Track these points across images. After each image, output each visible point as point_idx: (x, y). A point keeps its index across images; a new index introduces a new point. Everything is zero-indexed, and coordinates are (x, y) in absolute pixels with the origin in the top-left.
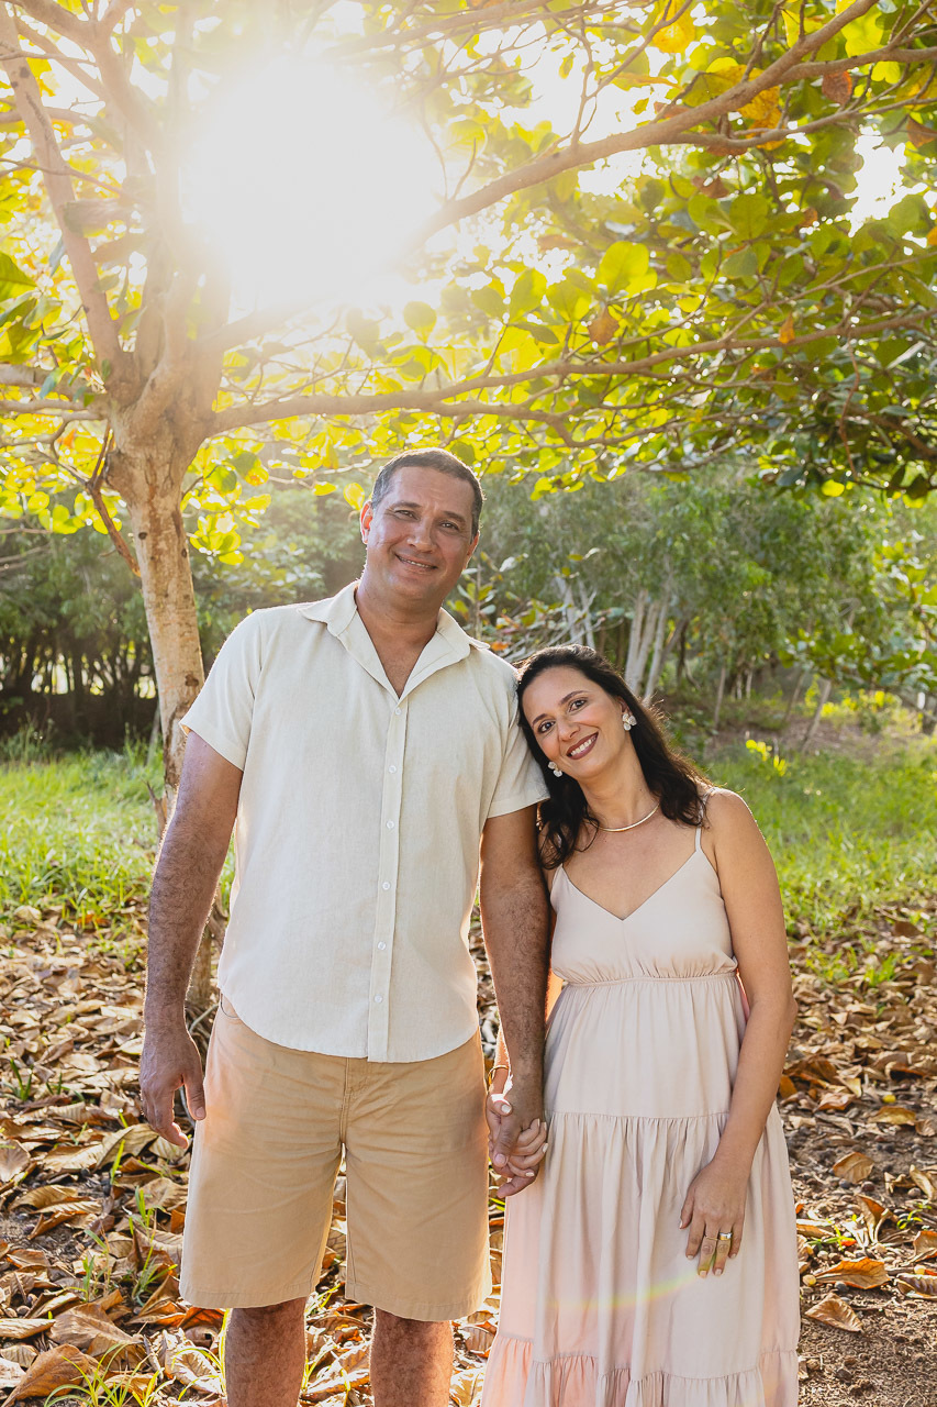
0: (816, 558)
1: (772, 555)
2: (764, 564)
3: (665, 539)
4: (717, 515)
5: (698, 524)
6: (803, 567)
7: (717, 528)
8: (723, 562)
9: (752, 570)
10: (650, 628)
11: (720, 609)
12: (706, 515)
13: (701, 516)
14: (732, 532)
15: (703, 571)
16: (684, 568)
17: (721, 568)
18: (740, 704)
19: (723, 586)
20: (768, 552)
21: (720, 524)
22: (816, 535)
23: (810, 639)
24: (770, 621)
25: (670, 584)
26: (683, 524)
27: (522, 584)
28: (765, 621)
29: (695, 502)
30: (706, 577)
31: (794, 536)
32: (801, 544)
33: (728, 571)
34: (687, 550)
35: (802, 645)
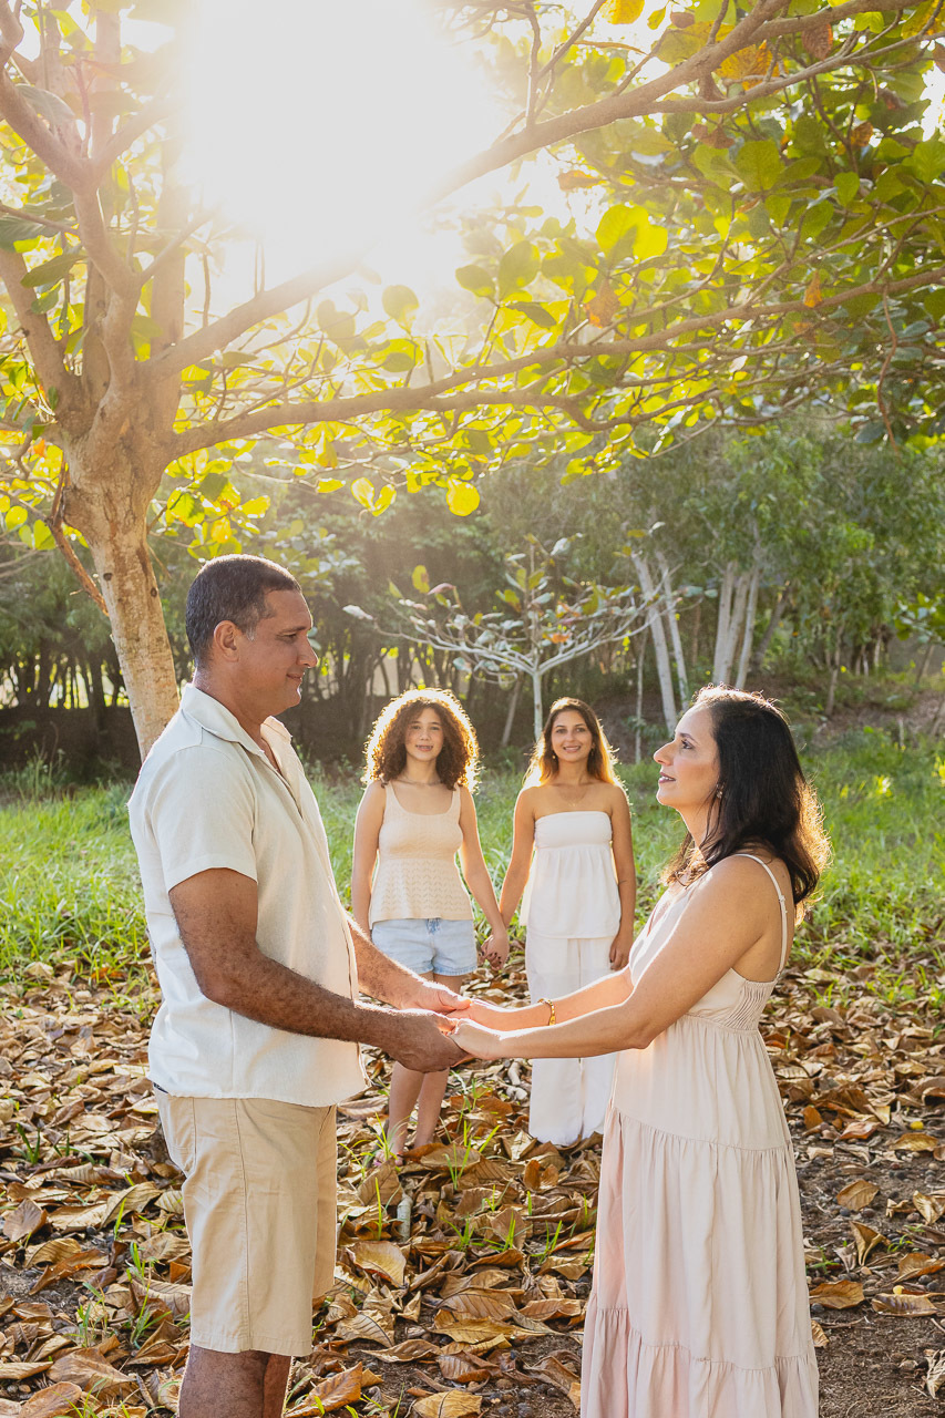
0: (929, 512)
1: (879, 511)
2: (868, 523)
3: (749, 503)
4: (808, 470)
5: (786, 482)
6: (915, 524)
7: (810, 484)
8: (817, 525)
9: (852, 533)
10: (739, 603)
11: (816, 580)
12: (796, 469)
13: (790, 470)
14: (828, 492)
15: (793, 536)
16: (772, 535)
17: (815, 531)
18: (860, 682)
19: (818, 553)
20: (873, 509)
21: (814, 478)
22: (929, 485)
23: (930, 605)
24: (874, 590)
25: (759, 552)
26: (769, 483)
27: (588, 562)
28: (869, 591)
29: (782, 454)
30: (798, 543)
31: (902, 488)
32: (911, 496)
33: (824, 536)
34: (774, 513)
35: (922, 612)
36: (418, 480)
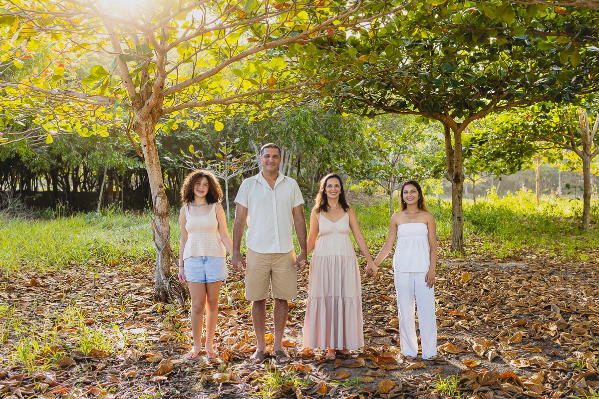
0: (344, 134)
1: (329, 133)
2: (326, 137)
3: (291, 129)
4: (309, 120)
5: (303, 123)
6: (340, 137)
8: (312, 137)
9: (322, 139)
10: (286, 159)
11: (311, 153)
12: (305, 120)
14: (315, 125)
15: (305, 140)
16: (298, 138)
19: (312, 145)
21: (311, 123)
22: (344, 126)
23: (344, 162)
24: (329, 157)
25: (294, 144)
26: (297, 123)
28: (327, 157)
29: (301, 115)
30: (306, 142)
31: (337, 126)
32: (339, 129)
33: (313, 140)
34: (299, 132)
35: (341, 164)
36: (207, 121)
